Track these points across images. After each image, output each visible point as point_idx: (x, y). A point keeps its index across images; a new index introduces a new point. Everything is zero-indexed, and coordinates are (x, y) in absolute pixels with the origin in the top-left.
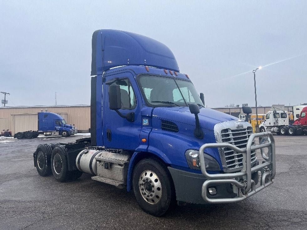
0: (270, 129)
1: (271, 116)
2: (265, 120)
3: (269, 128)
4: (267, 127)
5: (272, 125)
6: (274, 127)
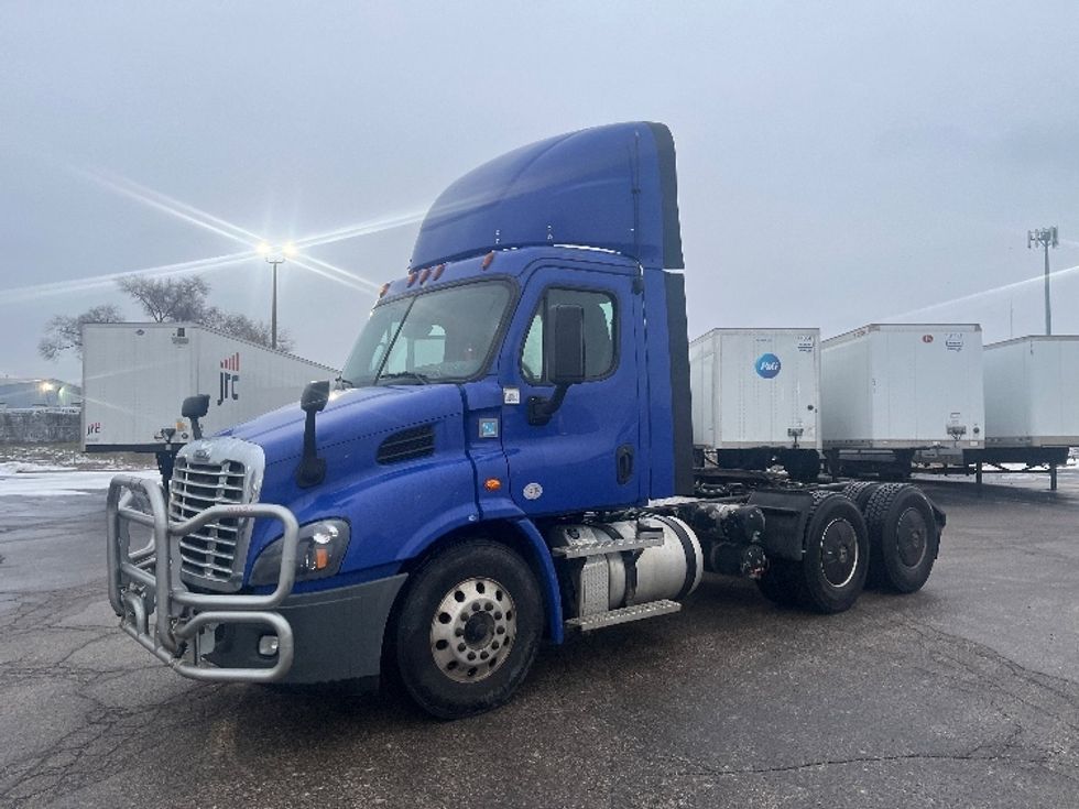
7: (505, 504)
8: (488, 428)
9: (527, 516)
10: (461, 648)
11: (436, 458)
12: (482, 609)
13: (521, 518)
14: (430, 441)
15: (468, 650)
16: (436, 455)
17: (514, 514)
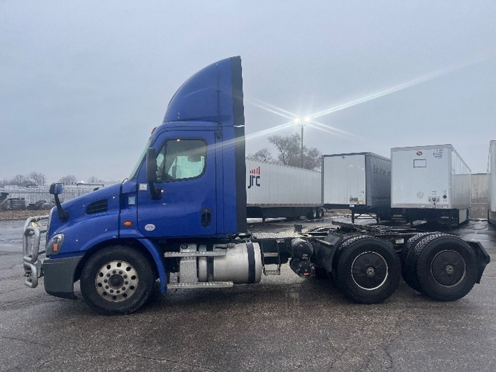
7: (134, 232)
8: (132, 201)
9: (146, 238)
10: (107, 287)
11: (108, 212)
12: (117, 273)
13: (141, 238)
14: (106, 206)
15: (110, 289)
16: (108, 211)
17: (138, 236)
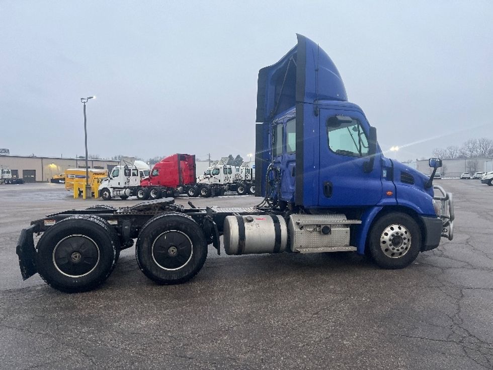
0: (119, 191)
1: (122, 172)
2: (111, 179)
3: (117, 189)
4: (112, 189)
5: (122, 185)
6: (125, 188)
